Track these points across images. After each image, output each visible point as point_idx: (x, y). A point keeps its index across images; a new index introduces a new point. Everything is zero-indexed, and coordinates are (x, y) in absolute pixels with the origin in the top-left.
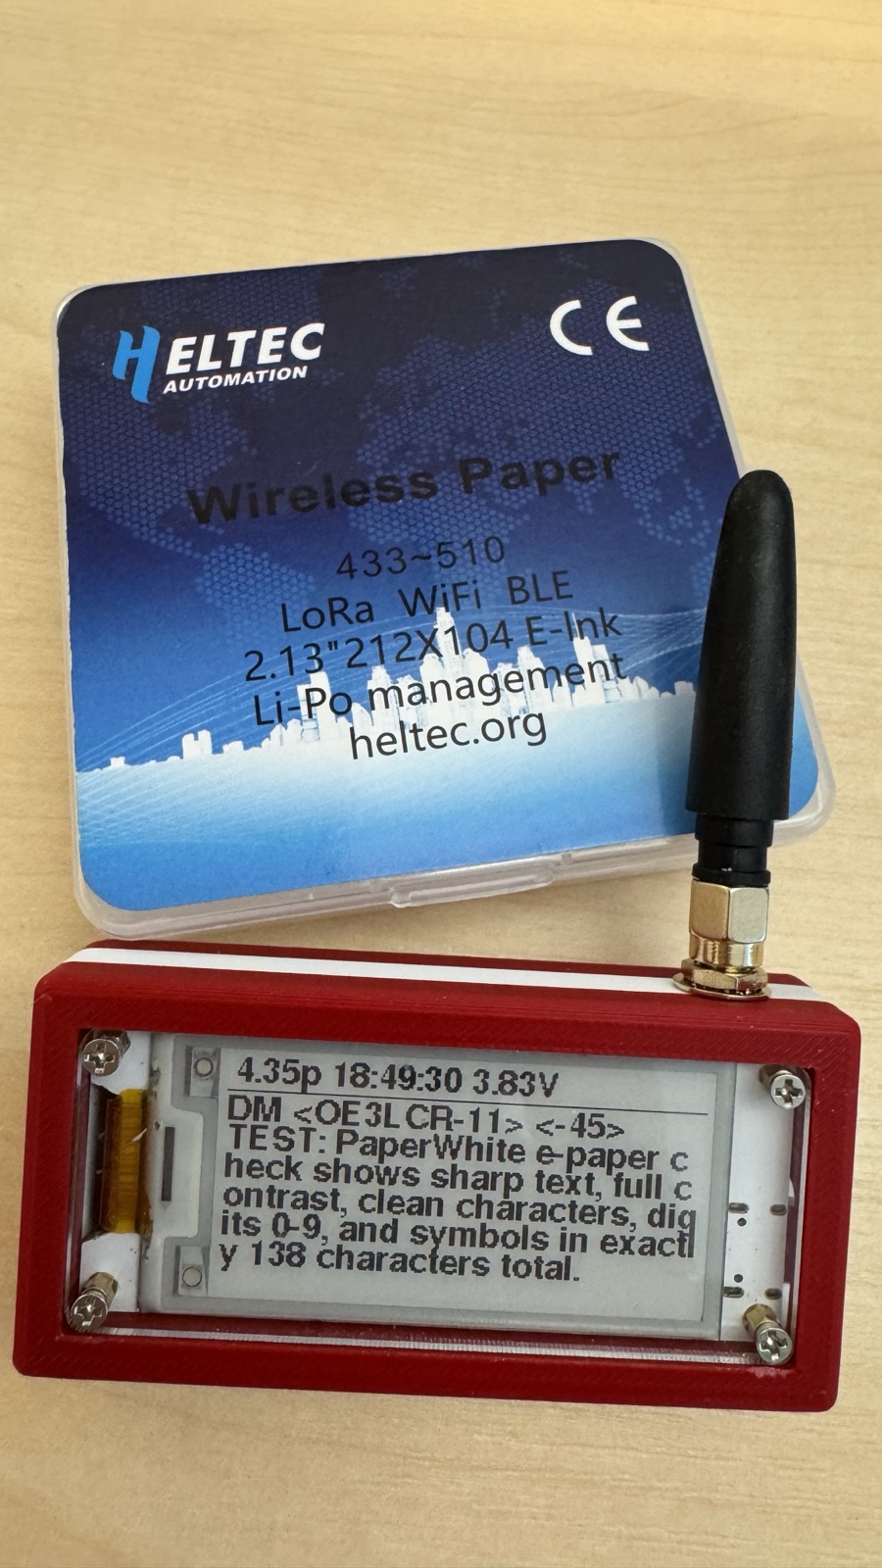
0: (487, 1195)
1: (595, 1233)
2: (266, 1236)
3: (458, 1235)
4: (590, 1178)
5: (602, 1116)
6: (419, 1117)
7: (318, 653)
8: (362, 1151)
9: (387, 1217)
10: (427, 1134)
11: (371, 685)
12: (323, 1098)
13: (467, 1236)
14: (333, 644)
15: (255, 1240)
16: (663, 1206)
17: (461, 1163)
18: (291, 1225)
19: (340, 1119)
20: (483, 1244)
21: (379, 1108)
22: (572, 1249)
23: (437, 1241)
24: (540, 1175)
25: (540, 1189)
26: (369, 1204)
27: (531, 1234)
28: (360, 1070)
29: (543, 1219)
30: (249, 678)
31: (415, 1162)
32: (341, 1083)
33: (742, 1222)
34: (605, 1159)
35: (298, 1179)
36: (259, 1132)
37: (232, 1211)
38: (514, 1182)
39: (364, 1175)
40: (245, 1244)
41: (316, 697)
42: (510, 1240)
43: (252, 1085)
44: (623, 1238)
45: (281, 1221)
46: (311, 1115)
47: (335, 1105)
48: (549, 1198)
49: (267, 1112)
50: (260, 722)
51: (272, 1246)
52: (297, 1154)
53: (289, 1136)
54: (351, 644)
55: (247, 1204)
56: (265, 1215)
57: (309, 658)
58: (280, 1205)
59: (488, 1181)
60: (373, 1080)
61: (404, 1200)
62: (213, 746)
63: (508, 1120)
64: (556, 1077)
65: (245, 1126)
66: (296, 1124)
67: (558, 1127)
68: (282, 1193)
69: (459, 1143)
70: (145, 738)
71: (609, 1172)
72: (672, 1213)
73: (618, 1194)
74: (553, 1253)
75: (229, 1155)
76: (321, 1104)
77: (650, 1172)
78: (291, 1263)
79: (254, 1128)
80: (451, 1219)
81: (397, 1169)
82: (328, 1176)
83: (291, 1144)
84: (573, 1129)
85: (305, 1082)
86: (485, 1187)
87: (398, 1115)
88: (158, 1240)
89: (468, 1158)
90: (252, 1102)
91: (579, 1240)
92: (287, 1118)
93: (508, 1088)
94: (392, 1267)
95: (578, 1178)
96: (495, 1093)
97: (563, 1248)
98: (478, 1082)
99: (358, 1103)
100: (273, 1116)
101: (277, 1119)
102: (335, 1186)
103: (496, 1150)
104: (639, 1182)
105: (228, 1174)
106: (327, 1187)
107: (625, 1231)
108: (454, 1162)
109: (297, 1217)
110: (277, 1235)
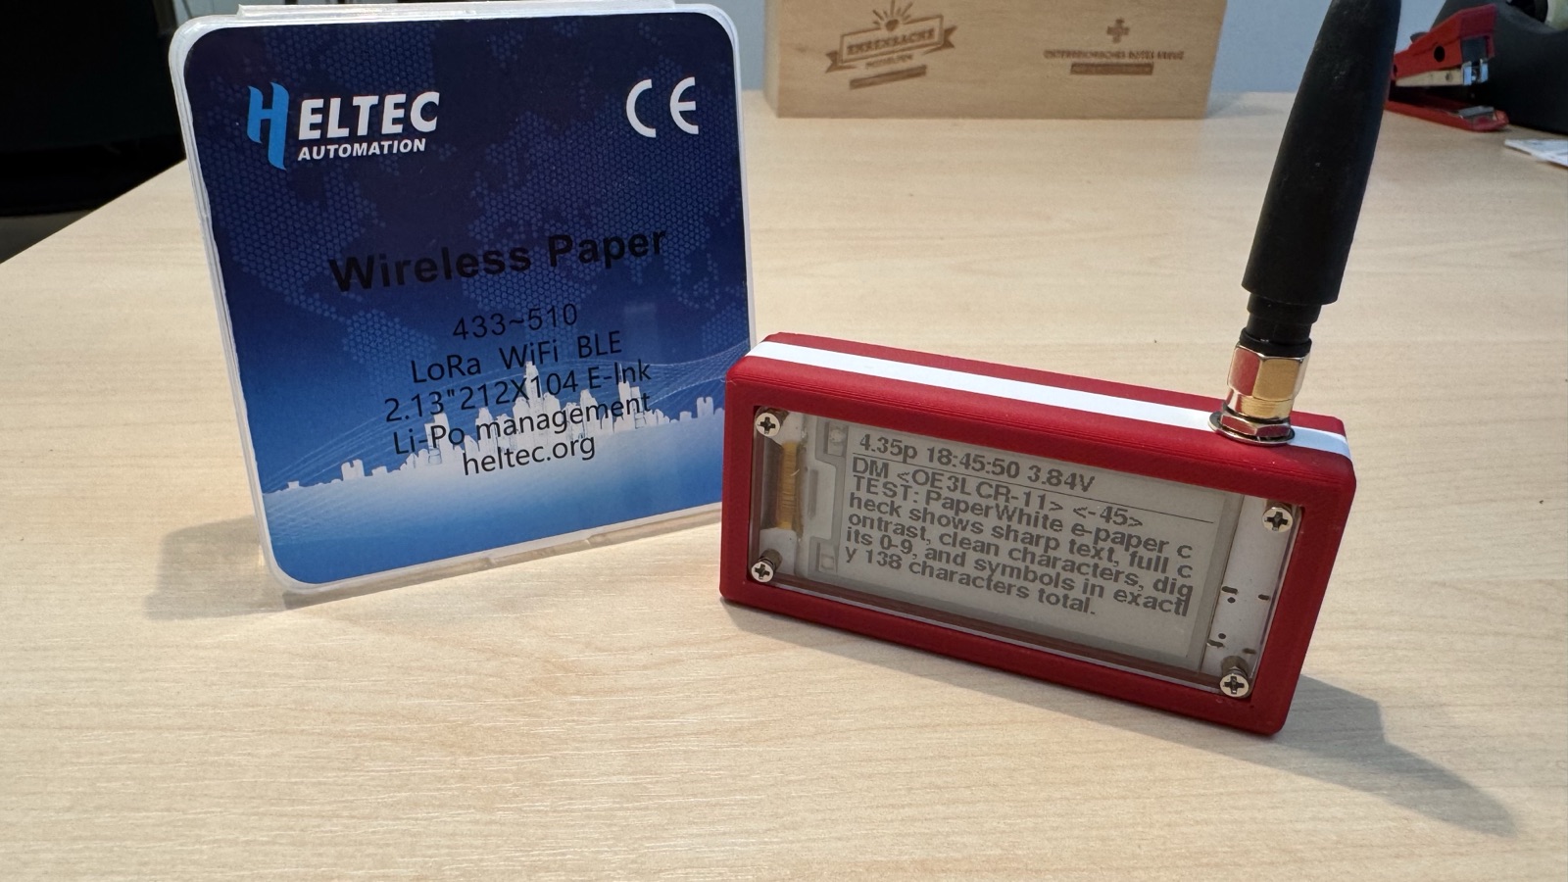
0: (1031, 548)
1: (1111, 587)
2: (876, 548)
3: (1008, 570)
4: (1111, 551)
5: (1126, 511)
6: (985, 490)
8: (944, 506)
9: (959, 550)
10: (991, 502)
12: (918, 468)
13: (1014, 571)
15: (869, 548)
16: (1167, 578)
17: (1015, 525)
18: (893, 543)
19: (929, 483)
20: (1026, 578)
21: (957, 480)
22: (1092, 593)
23: (993, 571)
24: (1073, 542)
25: (1071, 551)
26: (947, 539)
27: (1061, 579)
28: (945, 453)
29: (1072, 571)
31: (981, 519)
32: (931, 460)
33: (1232, 600)
34: (1125, 540)
35: (899, 516)
36: (873, 482)
37: (854, 528)
38: (1052, 544)
39: (944, 521)
40: (862, 550)
42: (1046, 579)
43: (870, 453)
44: (1131, 594)
45: (886, 540)
46: (909, 478)
47: (926, 474)
48: (1078, 559)
49: (879, 471)
51: (880, 554)
52: (898, 500)
53: (893, 488)
55: (864, 526)
56: (876, 534)
58: (886, 530)
59: (1034, 540)
60: (954, 461)
61: (972, 541)
63: (1052, 503)
64: (1092, 479)
65: (864, 478)
66: (898, 482)
67: (1090, 513)
68: (887, 523)
69: (1014, 512)
71: (1127, 549)
72: (1173, 585)
73: (1132, 564)
74: (1077, 593)
75: (852, 494)
76: (916, 472)
77: (1159, 554)
78: (892, 567)
79: (869, 480)
80: (1003, 558)
81: (968, 522)
82: (919, 518)
83: (895, 494)
84: (1102, 516)
85: (906, 455)
86: (1031, 543)
87: (971, 485)
88: (806, 537)
89: (1020, 522)
90: (869, 463)
91: (1097, 589)
92: (893, 477)
93: (1054, 481)
94: (960, 581)
95: (1102, 549)
96: (1043, 483)
97: (1085, 592)
98: (1032, 474)
99: (942, 475)
100: (883, 475)
101: (886, 476)
102: (923, 524)
103: (1041, 521)
104: (1150, 560)
105: (852, 505)
106: (918, 524)
107: (1135, 590)
108: (1009, 523)
109: (897, 540)
110: (883, 548)
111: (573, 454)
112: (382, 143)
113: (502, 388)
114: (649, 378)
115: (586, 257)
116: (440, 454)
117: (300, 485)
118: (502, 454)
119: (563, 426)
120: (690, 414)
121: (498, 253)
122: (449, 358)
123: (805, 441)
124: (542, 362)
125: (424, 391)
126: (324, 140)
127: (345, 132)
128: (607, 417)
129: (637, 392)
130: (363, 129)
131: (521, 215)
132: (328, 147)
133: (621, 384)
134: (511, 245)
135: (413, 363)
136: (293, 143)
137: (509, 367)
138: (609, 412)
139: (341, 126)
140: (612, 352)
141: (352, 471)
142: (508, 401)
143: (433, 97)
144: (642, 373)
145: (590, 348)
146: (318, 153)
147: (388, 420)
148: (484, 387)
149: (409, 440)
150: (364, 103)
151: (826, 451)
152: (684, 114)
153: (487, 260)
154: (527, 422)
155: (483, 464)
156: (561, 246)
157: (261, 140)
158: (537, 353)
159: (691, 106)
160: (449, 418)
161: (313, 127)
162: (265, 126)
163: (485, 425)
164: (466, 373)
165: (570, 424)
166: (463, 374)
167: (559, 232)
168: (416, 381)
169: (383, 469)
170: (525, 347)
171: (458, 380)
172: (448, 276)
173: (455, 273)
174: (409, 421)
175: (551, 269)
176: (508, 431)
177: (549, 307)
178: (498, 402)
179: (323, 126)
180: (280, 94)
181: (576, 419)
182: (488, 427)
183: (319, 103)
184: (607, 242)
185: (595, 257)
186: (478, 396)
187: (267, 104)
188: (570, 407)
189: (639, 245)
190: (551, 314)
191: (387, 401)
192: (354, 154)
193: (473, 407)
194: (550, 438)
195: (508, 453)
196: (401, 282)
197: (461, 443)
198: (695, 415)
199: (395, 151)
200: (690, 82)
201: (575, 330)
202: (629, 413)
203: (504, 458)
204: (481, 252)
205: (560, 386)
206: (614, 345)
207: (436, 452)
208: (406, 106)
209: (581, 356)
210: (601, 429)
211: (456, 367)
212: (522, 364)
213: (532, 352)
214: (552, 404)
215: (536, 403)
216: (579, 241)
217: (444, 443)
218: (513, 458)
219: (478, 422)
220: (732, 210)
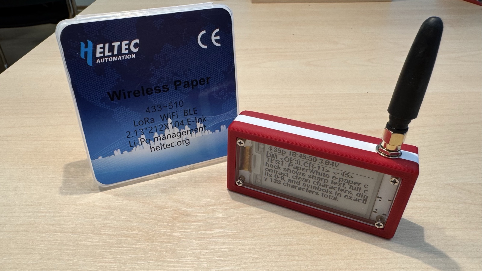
0: (320, 182)
1: (343, 194)
2: (273, 178)
3: (313, 187)
4: (344, 184)
5: (349, 174)
6: (306, 165)
8: (294, 168)
9: (298, 181)
10: (308, 168)
12: (286, 157)
13: (315, 188)
15: (271, 178)
16: (360, 193)
17: (315, 175)
19: (289, 161)
20: (318, 190)
21: (298, 161)
22: (338, 195)
23: (308, 187)
24: (332, 181)
25: (332, 183)
26: (294, 177)
27: (329, 191)
28: (294, 153)
29: (332, 189)
31: (305, 172)
32: (290, 155)
33: (380, 200)
34: (348, 182)
35: (280, 170)
36: (272, 160)
37: (267, 172)
38: (326, 181)
39: (294, 172)
40: (269, 178)
42: (324, 191)
43: (271, 151)
44: (350, 196)
45: (276, 176)
46: (283, 159)
47: (289, 159)
48: (334, 186)
49: (274, 157)
51: (274, 179)
52: (280, 165)
55: (270, 171)
56: (273, 174)
58: (276, 173)
59: (320, 179)
60: (297, 156)
61: (302, 178)
63: (326, 170)
64: (339, 164)
66: (280, 160)
67: (338, 173)
68: (277, 171)
69: (315, 171)
71: (349, 184)
72: (362, 195)
73: (350, 188)
74: (333, 195)
75: (266, 163)
77: (358, 186)
78: (278, 183)
79: (271, 159)
80: (311, 184)
81: (301, 173)
83: (279, 163)
84: (341, 175)
85: (282, 153)
87: (302, 163)
88: (252, 173)
89: (316, 174)
90: (271, 154)
92: (278, 159)
93: (327, 164)
94: (298, 189)
95: (341, 184)
96: (324, 164)
97: (335, 195)
98: (320, 161)
99: (293, 159)
101: (276, 158)
102: (288, 173)
103: (323, 174)
104: (355, 188)
105: (266, 166)
106: (286, 172)
108: (313, 174)
109: (279, 176)
110: (275, 178)
111: (183, 144)
112: (122, 56)
113: (161, 126)
114: (206, 121)
115: (186, 86)
116: (143, 147)
117: (102, 157)
118: (162, 145)
119: (180, 136)
120: (219, 130)
121: (159, 87)
122: (145, 119)
123: (252, 146)
124: (173, 118)
125: (138, 129)
126: (104, 57)
127: (110, 54)
128: (193, 133)
129: (202, 125)
130: (116, 52)
131: (165, 75)
132: (105, 59)
133: (197, 123)
134: (163, 84)
135: (134, 121)
136: (95, 58)
137: (163, 120)
138: (194, 131)
139: (109, 52)
140: (194, 114)
141: (117, 153)
142: (163, 130)
143: (137, 41)
144: (204, 119)
145: (188, 113)
146: (103, 61)
147: (127, 137)
148: (156, 126)
149: (134, 143)
150: (116, 44)
151: (258, 150)
152: (216, 41)
153: (155, 89)
154: (169, 136)
155: (156, 148)
156: (178, 84)
157: (85, 58)
158: (171, 116)
159: (218, 38)
160: (146, 136)
161: (101, 53)
162: (86, 53)
163: (156, 137)
164: (150, 123)
165: (182, 136)
166: (149, 123)
167: (177, 80)
168: (135, 126)
169: (127, 151)
170: (168, 114)
171: (148, 125)
172: (144, 95)
173: (146, 94)
174: (133, 137)
175: (175, 91)
176: (163, 139)
177: (175, 102)
178: (160, 131)
179: (103, 52)
180: (90, 43)
181: (184, 134)
182: (157, 138)
183: (102, 45)
184: (192, 81)
185: (189, 86)
186: (154, 129)
187: (86, 47)
188: (182, 131)
189: (202, 82)
190: (175, 104)
191: (126, 132)
192: (114, 60)
193: (153, 132)
194: (176, 140)
195: (164, 145)
196: (129, 97)
197: (149, 143)
198: (220, 131)
199: (126, 58)
200: (218, 30)
201: (183, 108)
202: (200, 131)
203: (162, 146)
204: (153, 87)
205: (179, 125)
206: (195, 112)
207: (142, 146)
208: (129, 45)
209: (185, 116)
210: (192, 137)
211: (147, 121)
212: (167, 119)
213: (170, 115)
214: (176, 130)
215: (172, 130)
216: (183, 82)
217: (144, 143)
218: (165, 146)
219: (154, 137)
220: (231, 69)
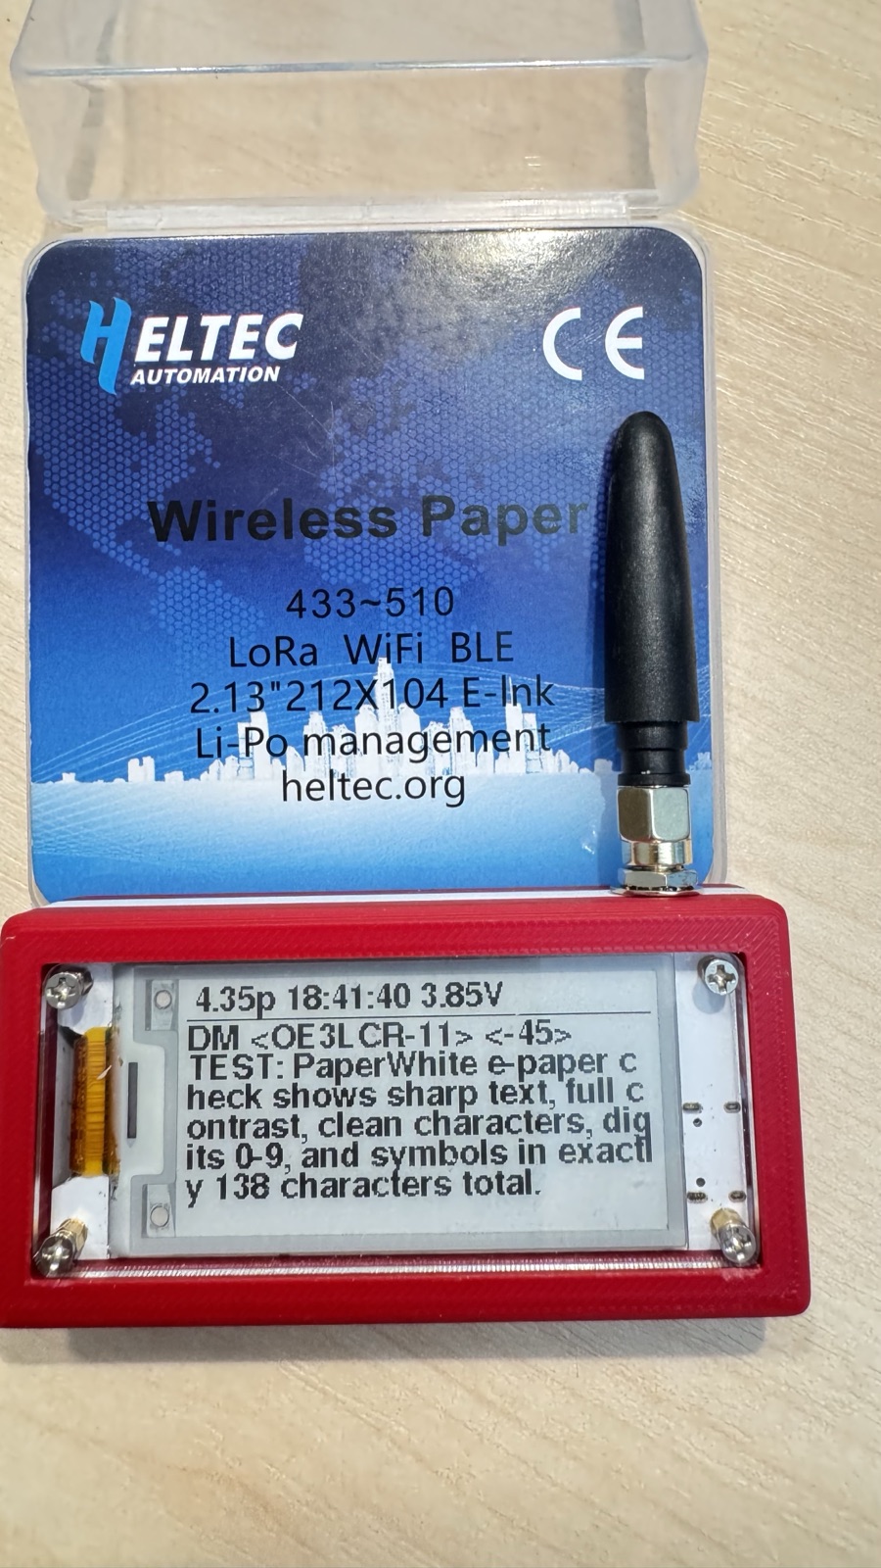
0: (443, 1110)
1: (552, 1142)
2: (231, 1169)
3: (418, 1154)
4: (542, 1086)
5: (548, 1021)
6: (372, 1035)
7: (260, 692)
8: (319, 1074)
9: (346, 1141)
10: (380, 1052)
11: (308, 731)
12: (277, 1023)
13: (428, 1155)
14: (275, 685)
15: (220, 1173)
16: (617, 1110)
17: (416, 1079)
18: (254, 1155)
19: (296, 1042)
20: (443, 1162)
21: (332, 1029)
22: (532, 1161)
23: (398, 1162)
24: (493, 1086)
25: (494, 1101)
26: (329, 1128)
27: (489, 1148)
28: (312, 992)
29: (500, 1131)
30: (193, 710)
31: (370, 1082)
32: (295, 1007)
33: (698, 1122)
34: (555, 1065)
35: (259, 1106)
36: (219, 1061)
37: (196, 1144)
38: (468, 1095)
39: (322, 1098)
40: (210, 1177)
41: (255, 736)
42: (470, 1155)
43: (211, 1014)
44: (580, 1146)
45: (244, 1151)
46: (268, 1041)
47: (290, 1029)
48: (504, 1110)
49: (225, 1041)
50: (200, 755)
51: (237, 1179)
52: (256, 1081)
53: (248, 1063)
54: (292, 686)
55: (211, 1136)
56: (228, 1146)
57: (252, 696)
58: (243, 1135)
59: (443, 1096)
60: (325, 1001)
61: (363, 1122)
62: (156, 773)
63: (458, 1033)
64: (500, 985)
65: (205, 1056)
66: (254, 1051)
67: (506, 1036)
68: (243, 1123)
69: (412, 1059)
70: (94, 758)
71: (561, 1078)
72: (626, 1116)
73: (571, 1100)
74: (513, 1168)
75: (191, 1087)
76: (277, 1029)
77: (600, 1075)
78: (256, 1196)
79: (213, 1058)
80: (409, 1138)
81: (354, 1090)
82: (287, 1102)
83: (250, 1071)
84: (521, 1037)
85: (260, 1008)
86: (440, 1102)
87: (351, 1035)
88: (125, 1180)
89: (422, 1073)
90: (211, 1032)
91: (537, 1151)
92: (245, 1046)
93: (455, 1000)
94: (356, 1194)
95: (531, 1087)
96: (443, 1006)
97: (522, 1161)
98: (426, 996)
99: (313, 1025)
100: (231, 1044)
101: (236, 1047)
102: (295, 1111)
103: (448, 1063)
104: (591, 1087)
105: (190, 1106)
106: (287, 1113)
107: (582, 1138)
108: (409, 1079)
109: (259, 1147)
110: (241, 1166)
151: (148, 1026)
